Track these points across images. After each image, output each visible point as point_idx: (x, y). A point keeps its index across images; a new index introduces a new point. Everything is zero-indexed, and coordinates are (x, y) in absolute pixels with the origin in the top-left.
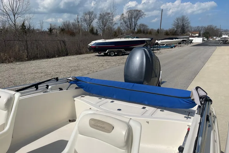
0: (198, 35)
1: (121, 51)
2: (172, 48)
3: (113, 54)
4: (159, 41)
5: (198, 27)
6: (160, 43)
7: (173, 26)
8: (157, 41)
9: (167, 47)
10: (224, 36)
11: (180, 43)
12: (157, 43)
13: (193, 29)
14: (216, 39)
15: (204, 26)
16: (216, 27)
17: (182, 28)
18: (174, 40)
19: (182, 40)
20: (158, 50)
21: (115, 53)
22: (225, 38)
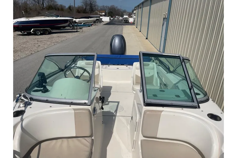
0: (104, 14)
1: (47, 30)
2: (90, 26)
3: (40, 33)
4: (77, 20)
5: (103, 6)
6: (77, 21)
7: (82, 4)
8: (74, 20)
9: (86, 26)
10: (125, 17)
11: (95, 22)
12: (75, 21)
13: (99, 8)
14: (120, 19)
15: (108, 6)
16: (117, 7)
17: (90, 6)
18: (90, 19)
19: (95, 19)
20: (80, 29)
21: (40, 32)
22: (126, 18)
